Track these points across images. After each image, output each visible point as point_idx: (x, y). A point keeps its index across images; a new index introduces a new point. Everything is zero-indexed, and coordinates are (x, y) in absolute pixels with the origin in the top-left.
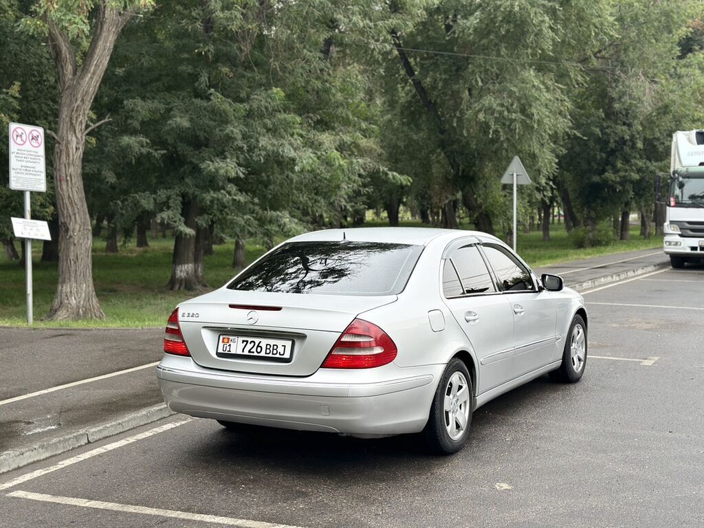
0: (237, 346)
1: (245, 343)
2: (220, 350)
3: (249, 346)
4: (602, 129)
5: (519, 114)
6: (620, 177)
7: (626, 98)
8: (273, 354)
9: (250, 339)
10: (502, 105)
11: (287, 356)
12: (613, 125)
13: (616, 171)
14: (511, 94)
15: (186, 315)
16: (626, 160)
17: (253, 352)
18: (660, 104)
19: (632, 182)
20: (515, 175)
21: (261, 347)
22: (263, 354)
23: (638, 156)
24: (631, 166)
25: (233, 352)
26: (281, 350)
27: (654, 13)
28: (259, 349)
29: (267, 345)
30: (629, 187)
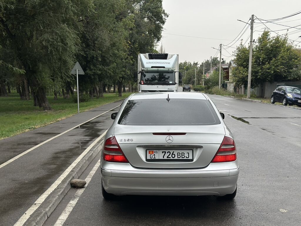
0: (159, 155)
1: (164, 153)
2: (148, 158)
3: (167, 155)
4: (85, 52)
5: (61, 43)
6: (93, 73)
7: (99, 39)
8: (182, 158)
9: (167, 151)
10: (53, 39)
11: (191, 158)
12: (89, 51)
13: (91, 70)
14: (56, 34)
15: (123, 140)
16: (95, 65)
17: (170, 158)
18: (112, 42)
19: (98, 75)
20: (77, 70)
21: (174, 155)
22: (176, 158)
23: (99, 64)
24: (97, 68)
25: (157, 158)
26: (186, 155)
27: (108, 4)
28: (173, 156)
29: (178, 153)
30: (97, 77)
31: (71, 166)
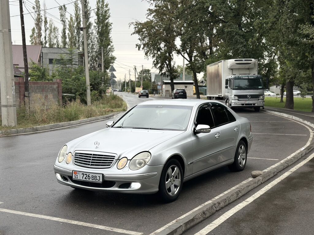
31: (255, 198)
